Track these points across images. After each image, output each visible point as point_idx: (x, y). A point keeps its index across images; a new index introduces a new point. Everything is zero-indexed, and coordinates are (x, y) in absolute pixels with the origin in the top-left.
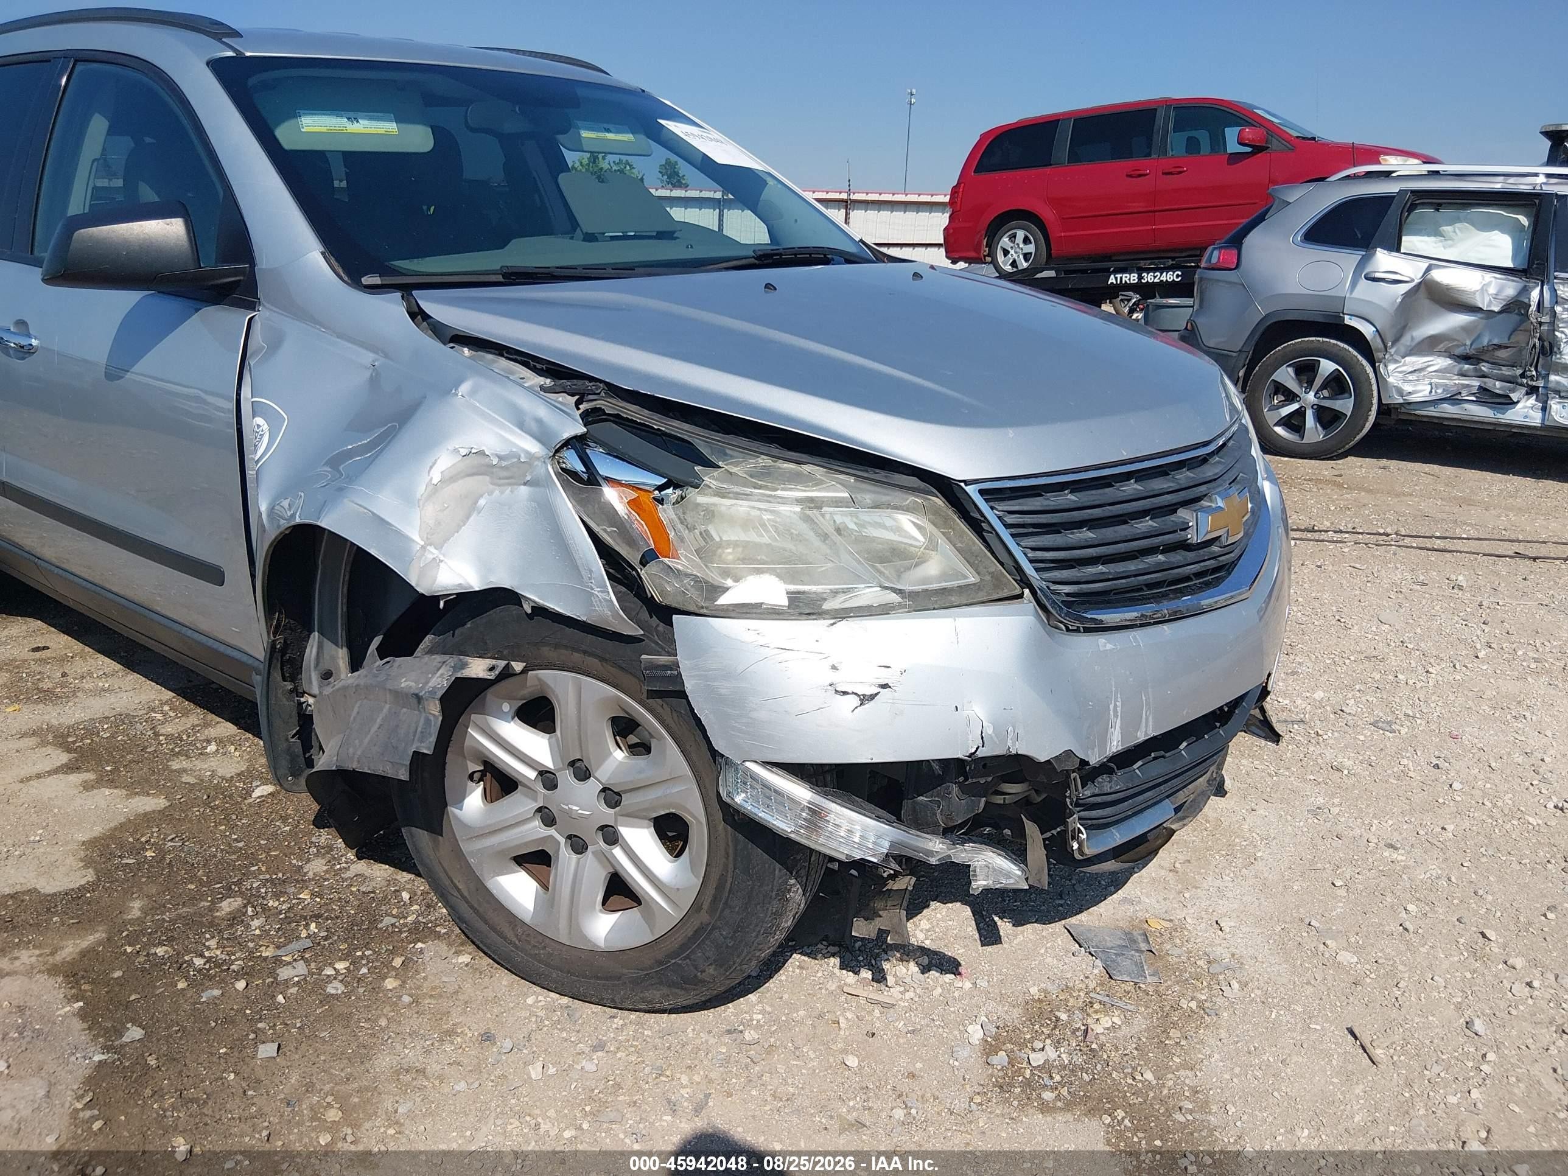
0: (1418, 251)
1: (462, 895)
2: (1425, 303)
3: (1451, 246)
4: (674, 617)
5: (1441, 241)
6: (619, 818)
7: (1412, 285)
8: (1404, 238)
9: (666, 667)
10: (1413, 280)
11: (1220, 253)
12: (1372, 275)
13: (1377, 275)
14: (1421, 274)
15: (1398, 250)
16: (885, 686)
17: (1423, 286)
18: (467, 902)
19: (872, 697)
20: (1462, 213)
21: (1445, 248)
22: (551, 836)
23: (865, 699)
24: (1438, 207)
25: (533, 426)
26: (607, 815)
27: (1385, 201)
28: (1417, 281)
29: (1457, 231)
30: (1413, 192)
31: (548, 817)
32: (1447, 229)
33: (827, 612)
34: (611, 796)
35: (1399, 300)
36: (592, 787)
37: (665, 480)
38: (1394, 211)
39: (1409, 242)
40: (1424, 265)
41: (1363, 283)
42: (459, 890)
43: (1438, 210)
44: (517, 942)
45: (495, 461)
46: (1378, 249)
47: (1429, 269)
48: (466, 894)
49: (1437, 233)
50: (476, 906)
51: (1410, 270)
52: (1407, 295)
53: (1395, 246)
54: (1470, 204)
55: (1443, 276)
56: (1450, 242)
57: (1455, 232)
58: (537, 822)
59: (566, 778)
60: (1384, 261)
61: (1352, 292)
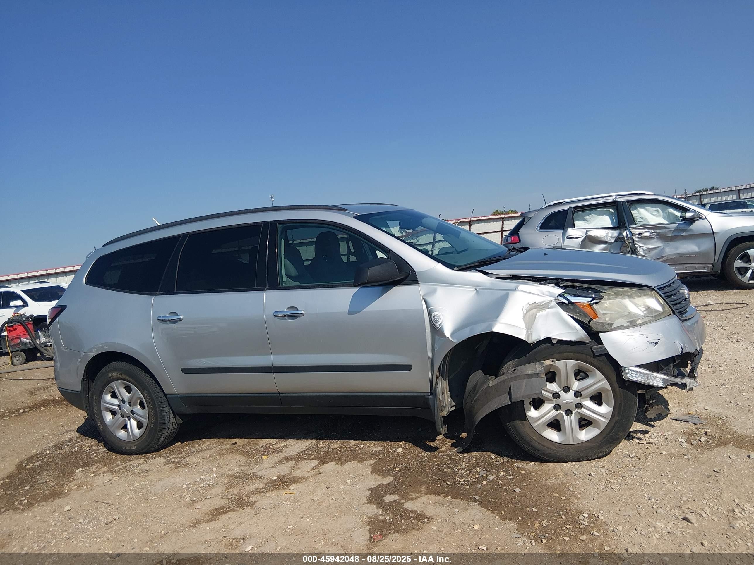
0: (581, 226)
1: (536, 441)
2: (589, 243)
3: (590, 223)
4: (600, 334)
5: (586, 222)
6: (582, 399)
7: (583, 238)
8: (575, 222)
9: (600, 348)
10: (583, 236)
11: (511, 238)
12: (569, 237)
13: (571, 237)
14: (585, 234)
15: (574, 227)
16: (659, 339)
17: (586, 238)
18: (537, 442)
19: (657, 343)
20: (592, 212)
21: (588, 224)
22: (560, 413)
23: (656, 344)
24: (583, 211)
25: (547, 293)
26: (578, 400)
27: (565, 212)
28: (584, 236)
29: (591, 218)
30: (574, 208)
31: (557, 407)
32: (587, 217)
33: (638, 324)
34: (578, 394)
35: (580, 244)
36: (572, 393)
37: (592, 299)
38: (569, 214)
39: (577, 223)
40: (585, 231)
41: (566, 240)
42: (534, 439)
43: (583, 212)
44: (556, 449)
45: (539, 304)
46: (568, 228)
47: (587, 232)
48: (536, 440)
49: (584, 220)
50: (541, 443)
51: (581, 233)
52: (583, 241)
53: (573, 226)
54: (593, 208)
55: (592, 233)
56: (589, 222)
57: (590, 218)
58: (554, 411)
59: (562, 393)
60: (571, 232)
61: (563, 244)
